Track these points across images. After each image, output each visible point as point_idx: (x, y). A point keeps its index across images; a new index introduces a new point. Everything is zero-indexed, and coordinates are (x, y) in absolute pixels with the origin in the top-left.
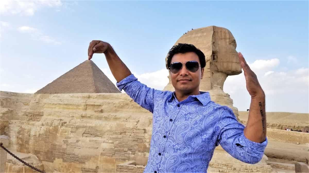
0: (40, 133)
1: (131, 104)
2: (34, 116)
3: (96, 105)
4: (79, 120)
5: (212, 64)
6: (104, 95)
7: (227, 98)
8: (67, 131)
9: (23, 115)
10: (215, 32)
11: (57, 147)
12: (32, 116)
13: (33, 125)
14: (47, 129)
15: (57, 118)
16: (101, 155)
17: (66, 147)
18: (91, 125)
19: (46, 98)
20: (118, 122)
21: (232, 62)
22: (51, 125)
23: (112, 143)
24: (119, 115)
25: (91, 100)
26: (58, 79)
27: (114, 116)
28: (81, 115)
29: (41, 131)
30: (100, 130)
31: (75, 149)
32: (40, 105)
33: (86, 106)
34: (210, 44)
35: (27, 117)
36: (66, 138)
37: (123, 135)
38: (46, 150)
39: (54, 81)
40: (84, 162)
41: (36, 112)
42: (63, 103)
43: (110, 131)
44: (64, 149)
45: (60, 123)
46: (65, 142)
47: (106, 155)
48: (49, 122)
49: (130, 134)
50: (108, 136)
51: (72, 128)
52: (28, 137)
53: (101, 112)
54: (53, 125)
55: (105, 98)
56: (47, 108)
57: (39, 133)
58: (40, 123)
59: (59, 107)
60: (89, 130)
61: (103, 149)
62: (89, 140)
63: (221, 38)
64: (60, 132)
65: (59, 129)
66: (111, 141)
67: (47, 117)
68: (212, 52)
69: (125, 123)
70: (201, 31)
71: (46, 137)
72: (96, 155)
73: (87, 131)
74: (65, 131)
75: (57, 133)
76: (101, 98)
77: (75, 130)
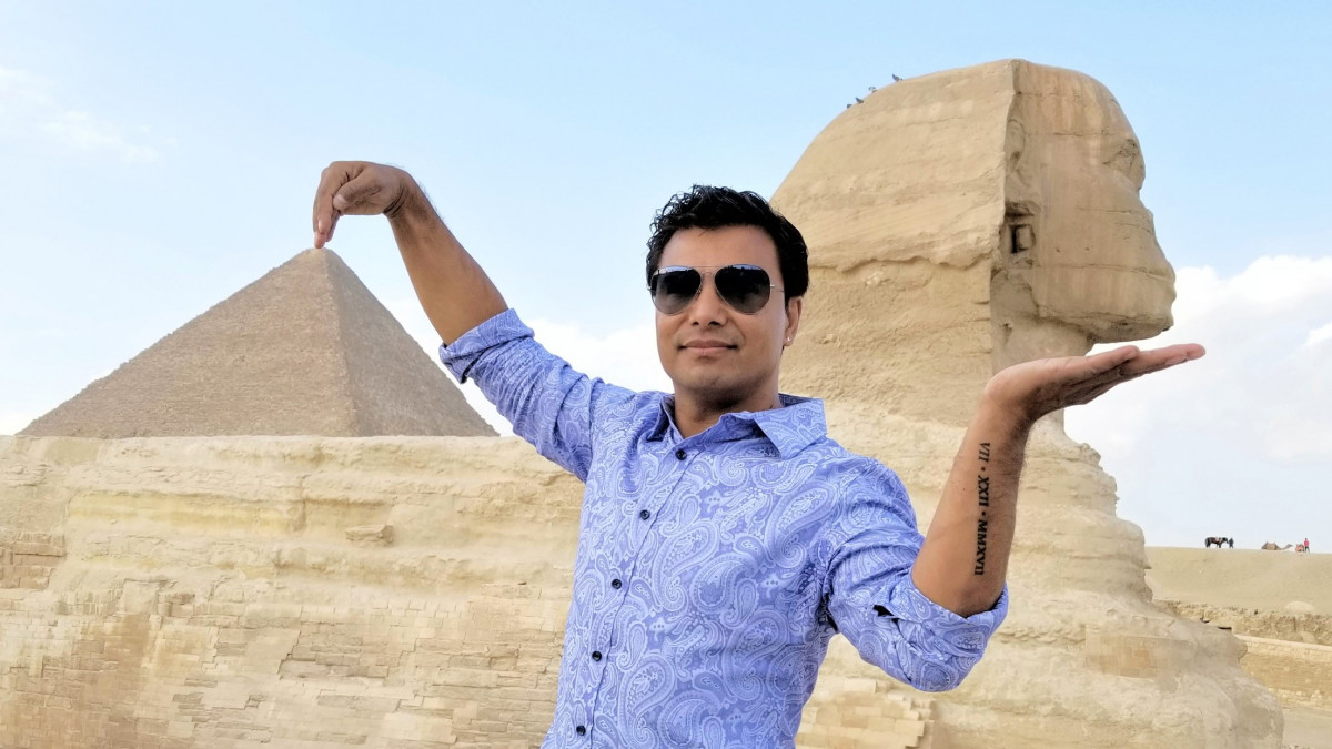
0: (49, 654)
1: (548, 500)
2: (17, 559)
3: (355, 504)
4: (261, 584)
5: (1006, 277)
6: (400, 447)
7: (1085, 469)
8: (198, 645)
10: (1025, 97)
11: (142, 731)
12: (7, 559)
13: (12, 607)
14: (84, 632)
15: (142, 574)
17: (189, 734)
18: (325, 611)
19: (80, 463)
20: (475, 597)
21: (1119, 268)
22: (110, 610)
23: (445, 713)
24: (480, 557)
25: (329, 472)
26: (145, 354)
27: (453, 564)
28: (273, 556)
29: (55, 642)
30: (375, 639)
31: (241, 744)
32: (48, 497)
33: (300, 506)
34: (995, 161)
36: (190, 685)
37: (503, 668)
39: (123, 366)
41: (28, 538)
42: (175, 490)
43: (433, 648)
45: (158, 602)
46: (188, 703)
48: (95, 593)
49: (542, 662)
50: (421, 673)
51: (226, 627)
53: (382, 541)
54: (121, 613)
55: (407, 463)
56: (86, 514)
57: (44, 652)
58: (48, 598)
59: (151, 512)
60: (320, 642)
61: (390, 743)
62: (317, 693)
63: (1054, 131)
64: (158, 648)
65: (152, 634)
66: (437, 699)
67: (84, 565)
68: (1002, 208)
69: (517, 601)
70: (942, 86)
71: (81, 678)
73: (307, 643)
74: (183, 645)
75: (143, 655)
76: (384, 465)
77: (240, 641)
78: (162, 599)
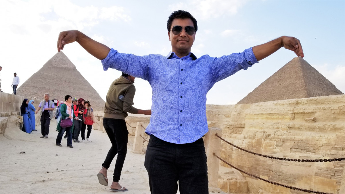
0: (243, 147)
2: (236, 128)
3: (306, 113)
4: (285, 132)
6: (317, 99)
8: (272, 145)
9: (225, 128)
11: (261, 163)
12: (234, 128)
13: (235, 138)
14: (249, 142)
15: (260, 130)
16: (315, 175)
17: (271, 163)
18: (300, 137)
19: (247, 109)
20: (338, 133)
22: (254, 138)
24: (339, 124)
25: (300, 106)
27: (332, 126)
28: (288, 126)
29: (244, 144)
30: (312, 144)
31: (282, 166)
32: (241, 116)
33: (293, 114)
35: (229, 130)
36: (271, 153)
38: (250, 165)
40: (294, 182)
41: (238, 124)
42: (266, 113)
43: (327, 146)
44: (269, 166)
45: (263, 136)
47: (323, 176)
48: (251, 135)
50: (324, 151)
51: (278, 141)
52: (230, 151)
53: (313, 121)
54: (256, 139)
55: (319, 103)
56: (248, 119)
57: (241, 146)
58: (242, 136)
59: (261, 118)
60: (299, 144)
61: (317, 167)
62: (299, 155)
64: (264, 146)
65: (262, 143)
66: (328, 157)
67: (249, 129)
72: (309, 175)
73: (296, 145)
74: (269, 145)
75: (261, 147)
76: (313, 104)
77: (281, 144)
78: (264, 136)
